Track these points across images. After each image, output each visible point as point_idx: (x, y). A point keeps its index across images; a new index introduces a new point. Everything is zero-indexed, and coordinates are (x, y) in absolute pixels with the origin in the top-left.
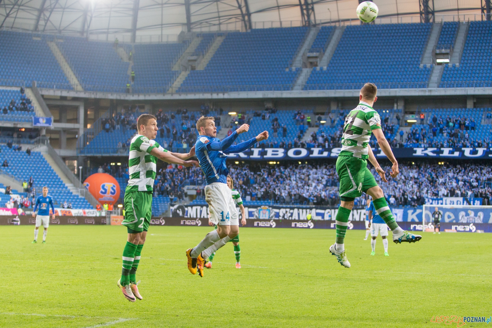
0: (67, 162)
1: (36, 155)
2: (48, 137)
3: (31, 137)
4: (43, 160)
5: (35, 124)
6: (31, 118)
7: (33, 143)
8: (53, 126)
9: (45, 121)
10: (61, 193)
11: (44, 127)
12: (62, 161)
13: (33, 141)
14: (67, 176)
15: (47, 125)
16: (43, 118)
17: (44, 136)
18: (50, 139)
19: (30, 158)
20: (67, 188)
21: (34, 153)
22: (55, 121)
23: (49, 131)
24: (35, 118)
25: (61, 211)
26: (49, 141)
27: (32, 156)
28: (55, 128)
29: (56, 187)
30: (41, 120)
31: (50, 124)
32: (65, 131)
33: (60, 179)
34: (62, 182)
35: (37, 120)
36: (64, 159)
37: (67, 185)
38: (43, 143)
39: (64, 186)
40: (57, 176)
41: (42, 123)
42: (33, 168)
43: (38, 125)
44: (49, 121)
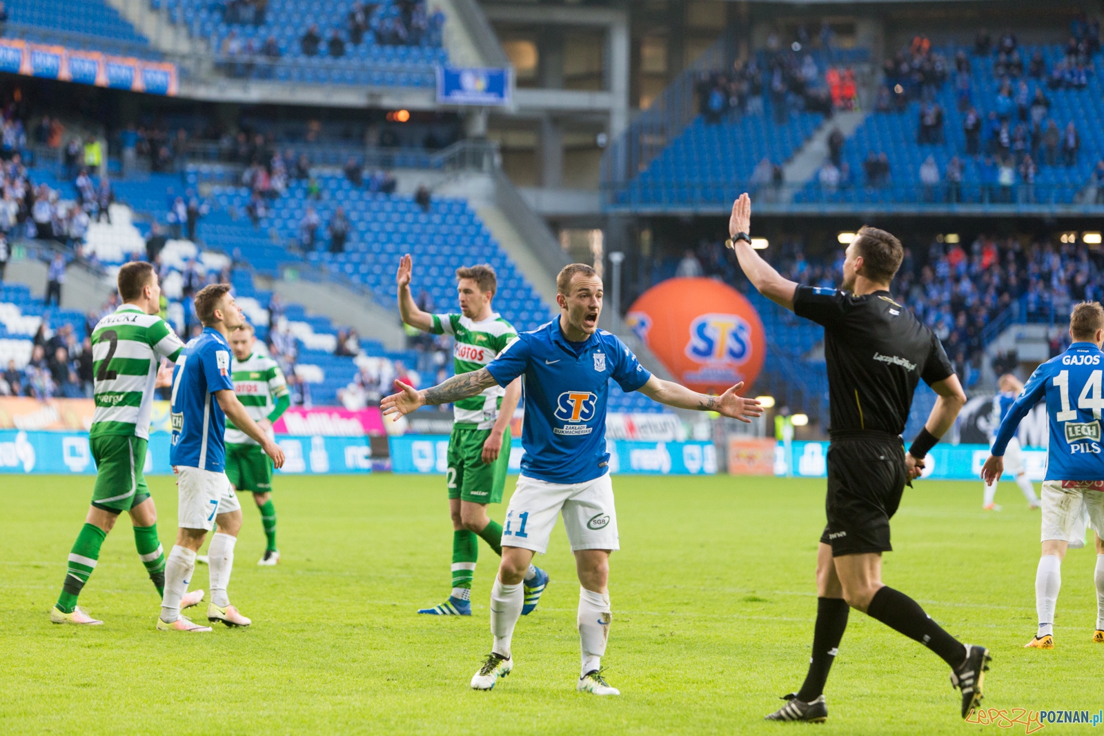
0: (565, 237)
1: (450, 212)
2: (496, 144)
3: (432, 144)
4: (477, 232)
5: (447, 92)
6: (432, 72)
7: (439, 167)
8: (514, 101)
9: (482, 84)
11: (480, 108)
12: (544, 233)
13: (439, 157)
15: (490, 99)
16: (475, 73)
17: (480, 139)
18: (505, 151)
19: (430, 222)
21: (442, 202)
22: (524, 83)
23: (497, 120)
24: (446, 72)
26: (497, 159)
27: (437, 212)
28: (522, 109)
30: (468, 81)
31: (501, 95)
32: (560, 119)
35: (453, 82)
36: (556, 224)
38: (477, 164)
40: (530, 289)
42: (440, 260)
43: (458, 99)
44: (496, 85)
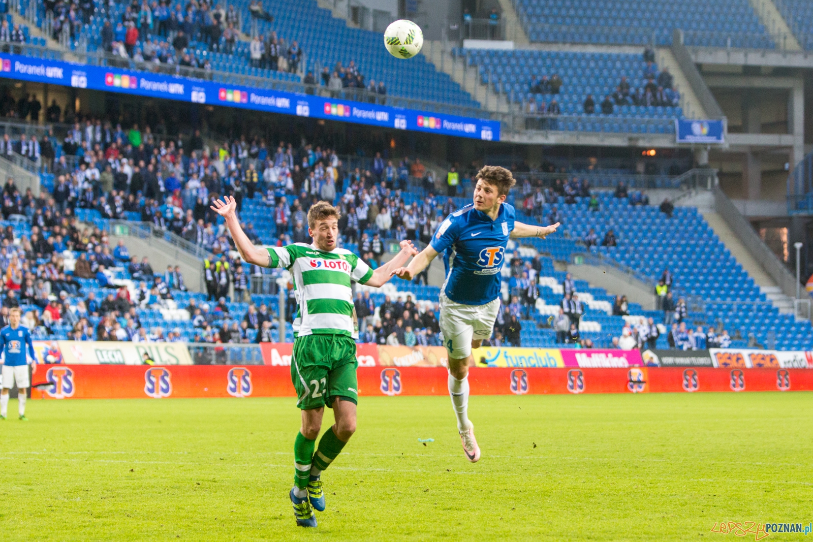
0: (763, 231)
1: (685, 216)
2: (716, 171)
3: (675, 171)
4: (704, 229)
5: (682, 137)
6: (672, 123)
7: (678, 187)
8: (727, 141)
9: (705, 130)
10: (749, 309)
11: (705, 144)
12: (750, 229)
13: (677, 180)
14: (764, 267)
15: (712, 140)
16: (701, 123)
17: (705, 167)
18: (721, 175)
19: (672, 224)
20: (763, 297)
21: (680, 210)
22: (732, 129)
23: (716, 154)
24: (681, 122)
25: (750, 355)
26: (717, 181)
27: (676, 217)
28: (731, 146)
29: (737, 296)
30: (696, 128)
31: (719, 138)
32: (758, 153)
33: (746, 274)
34: (752, 282)
35: (686, 129)
36: (757, 224)
37: (763, 290)
38: (704, 185)
39: (757, 294)
40: (740, 267)
41: (700, 133)
42: (679, 249)
43: (690, 139)
44: (715, 130)
